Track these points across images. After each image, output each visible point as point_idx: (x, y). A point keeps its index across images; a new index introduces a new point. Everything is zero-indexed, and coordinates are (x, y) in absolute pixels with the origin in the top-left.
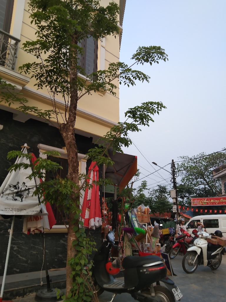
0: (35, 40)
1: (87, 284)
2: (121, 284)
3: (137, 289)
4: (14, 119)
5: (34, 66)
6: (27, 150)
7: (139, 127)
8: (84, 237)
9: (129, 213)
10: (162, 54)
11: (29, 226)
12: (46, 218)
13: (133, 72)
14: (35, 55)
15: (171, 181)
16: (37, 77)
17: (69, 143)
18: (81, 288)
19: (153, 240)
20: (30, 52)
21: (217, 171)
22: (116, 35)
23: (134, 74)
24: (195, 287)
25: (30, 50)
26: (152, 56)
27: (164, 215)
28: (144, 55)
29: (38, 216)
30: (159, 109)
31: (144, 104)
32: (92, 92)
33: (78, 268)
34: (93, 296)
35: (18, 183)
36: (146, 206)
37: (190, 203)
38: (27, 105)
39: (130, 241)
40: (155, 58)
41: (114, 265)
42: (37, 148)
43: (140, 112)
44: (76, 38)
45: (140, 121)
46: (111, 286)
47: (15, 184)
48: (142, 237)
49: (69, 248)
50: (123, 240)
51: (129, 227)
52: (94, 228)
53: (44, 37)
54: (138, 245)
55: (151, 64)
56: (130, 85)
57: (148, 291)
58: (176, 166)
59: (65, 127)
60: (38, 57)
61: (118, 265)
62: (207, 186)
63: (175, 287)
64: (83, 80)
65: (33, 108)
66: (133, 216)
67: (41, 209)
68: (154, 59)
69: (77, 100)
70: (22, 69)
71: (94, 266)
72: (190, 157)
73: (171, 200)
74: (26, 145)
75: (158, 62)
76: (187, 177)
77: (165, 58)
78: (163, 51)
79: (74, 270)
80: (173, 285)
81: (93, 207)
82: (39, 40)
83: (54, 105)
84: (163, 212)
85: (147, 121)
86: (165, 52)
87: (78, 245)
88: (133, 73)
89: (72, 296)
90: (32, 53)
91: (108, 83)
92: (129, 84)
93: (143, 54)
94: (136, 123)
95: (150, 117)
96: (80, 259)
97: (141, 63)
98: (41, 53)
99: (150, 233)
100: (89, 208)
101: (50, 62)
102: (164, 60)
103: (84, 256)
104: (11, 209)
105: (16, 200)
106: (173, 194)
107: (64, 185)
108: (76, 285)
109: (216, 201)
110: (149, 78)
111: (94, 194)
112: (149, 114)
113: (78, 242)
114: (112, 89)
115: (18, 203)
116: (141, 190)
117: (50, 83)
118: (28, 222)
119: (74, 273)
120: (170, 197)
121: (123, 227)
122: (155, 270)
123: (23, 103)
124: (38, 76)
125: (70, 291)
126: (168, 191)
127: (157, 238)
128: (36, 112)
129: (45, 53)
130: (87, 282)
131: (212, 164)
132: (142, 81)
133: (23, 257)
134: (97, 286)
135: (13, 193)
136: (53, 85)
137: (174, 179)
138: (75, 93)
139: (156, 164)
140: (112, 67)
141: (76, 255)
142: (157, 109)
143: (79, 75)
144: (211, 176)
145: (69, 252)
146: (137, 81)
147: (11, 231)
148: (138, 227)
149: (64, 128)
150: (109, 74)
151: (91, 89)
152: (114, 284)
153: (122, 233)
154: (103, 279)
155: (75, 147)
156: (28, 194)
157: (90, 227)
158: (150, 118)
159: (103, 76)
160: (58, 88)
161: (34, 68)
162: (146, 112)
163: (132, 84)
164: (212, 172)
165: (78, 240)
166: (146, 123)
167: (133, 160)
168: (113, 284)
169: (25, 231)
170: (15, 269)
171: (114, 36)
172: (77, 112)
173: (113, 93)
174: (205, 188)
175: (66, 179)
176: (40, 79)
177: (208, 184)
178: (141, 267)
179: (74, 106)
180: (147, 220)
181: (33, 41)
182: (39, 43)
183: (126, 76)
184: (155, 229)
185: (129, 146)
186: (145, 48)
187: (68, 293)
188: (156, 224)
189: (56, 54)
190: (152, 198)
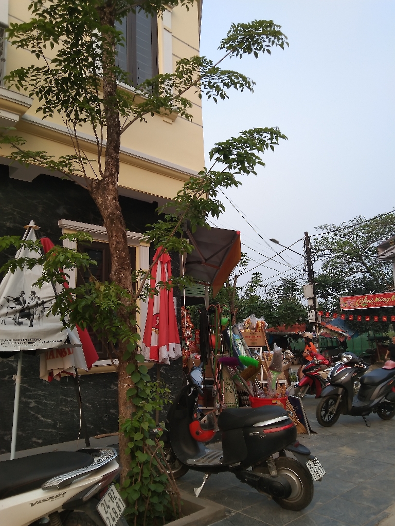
0: (28, 21)
1: (155, 463)
2: (218, 456)
3: (245, 465)
4: (12, 176)
5: (34, 74)
6: (36, 233)
7: (237, 178)
8: (147, 382)
9: (229, 332)
10: (276, 34)
11: (49, 368)
12: (80, 352)
13: (223, 73)
14: (33, 52)
15: (304, 269)
16: (40, 95)
17: (109, 215)
18: (145, 471)
19: (273, 375)
20: (22, 46)
21: (384, 247)
22: (190, 5)
23: (225, 77)
24: (347, 451)
25: (21, 41)
26: (258, 39)
27: (294, 329)
28: (243, 39)
29: (64, 349)
30: (274, 140)
31: (244, 133)
32: (147, 116)
33: (138, 437)
34: (167, 482)
35: (23, 293)
36: (258, 316)
37: (338, 305)
38: (25, 148)
39: (233, 379)
40: (264, 44)
41: (203, 426)
42: (58, 226)
43: (238, 148)
44: (111, 13)
45: (239, 167)
46: (201, 462)
47: (16, 295)
48: (253, 371)
49: (121, 402)
50: (221, 378)
51: (231, 355)
52: (168, 362)
53: (45, 14)
54: (247, 385)
55: (256, 55)
56: (218, 98)
57: (265, 468)
58: (313, 243)
59: (101, 185)
60: (38, 56)
61: (210, 425)
62: (367, 275)
63: (312, 459)
64: (128, 94)
65: (38, 154)
66: (237, 337)
67: (68, 337)
68: (262, 47)
69: (119, 134)
70: (10, 81)
71: (166, 430)
72: (337, 225)
73: (305, 303)
74: (32, 224)
75: (269, 52)
76: (332, 260)
77: (283, 43)
78: (278, 29)
79: (131, 440)
80: (308, 456)
81: (163, 326)
82: (35, 21)
83: (76, 144)
84: (292, 323)
85: (252, 167)
86: (282, 31)
87: (137, 395)
88: (223, 76)
89: (131, 484)
90: (25, 47)
91: (175, 98)
92: (215, 97)
93: (240, 37)
94: (232, 171)
95: (258, 158)
96: (140, 420)
97: (237, 55)
98: (45, 46)
99: (268, 364)
100: (157, 327)
101: (63, 64)
102: (282, 46)
103: (148, 416)
104: (12, 341)
105: (20, 324)
106: (309, 291)
107: (104, 294)
108: (137, 465)
109: (385, 299)
110: (254, 83)
111: (166, 304)
112: (255, 152)
113: (136, 392)
114: (183, 108)
115: (25, 329)
116: (251, 290)
117: (65, 103)
118: (47, 360)
119: (131, 445)
120: (303, 297)
121: (219, 357)
122: (276, 431)
123: (18, 146)
124: (43, 93)
125: (127, 475)
126: (300, 288)
127: (279, 371)
128: (44, 161)
129: (52, 46)
130: (155, 459)
131: (376, 236)
132: (240, 90)
133: (47, 419)
134: (177, 463)
135: (15, 312)
136: (70, 108)
137: (310, 265)
138: (114, 121)
139: (276, 242)
140: (183, 67)
141: (134, 414)
142: (269, 142)
143: (121, 84)
144: (375, 257)
145: (122, 409)
146: (231, 91)
147: (17, 378)
148: (245, 355)
149: (98, 188)
150: (178, 81)
151: (146, 112)
152: (205, 457)
153: (218, 367)
154: (186, 450)
155: (121, 223)
156: (42, 312)
157: (160, 361)
158: (257, 160)
159: (167, 85)
160: (81, 113)
161: (34, 78)
162: (248, 149)
163: (223, 97)
164: (376, 251)
165: (137, 388)
166: (250, 170)
167: (233, 237)
168: (203, 458)
169: (43, 376)
170: (34, 439)
171: (185, 6)
172: (120, 156)
173: (186, 115)
174: (365, 277)
175: (107, 283)
176: (46, 99)
177: (369, 271)
178: (251, 427)
179: (114, 144)
180: (262, 340)
181: (25, 23)
182: (36, 25)
183: (209, 83)
184: (276, 356)
185: (220, 214)
186: (243, 25)
187: (124, 479)
188: (277, 349)
189: (72, 46)
190: (271, 301)
